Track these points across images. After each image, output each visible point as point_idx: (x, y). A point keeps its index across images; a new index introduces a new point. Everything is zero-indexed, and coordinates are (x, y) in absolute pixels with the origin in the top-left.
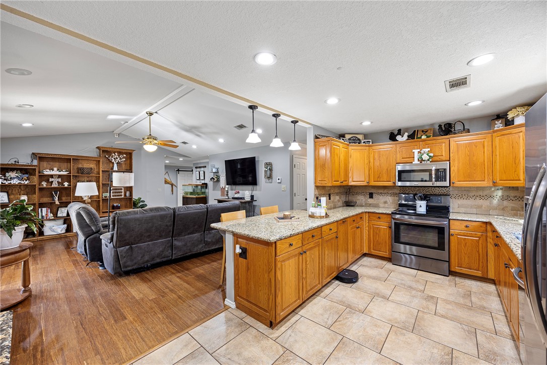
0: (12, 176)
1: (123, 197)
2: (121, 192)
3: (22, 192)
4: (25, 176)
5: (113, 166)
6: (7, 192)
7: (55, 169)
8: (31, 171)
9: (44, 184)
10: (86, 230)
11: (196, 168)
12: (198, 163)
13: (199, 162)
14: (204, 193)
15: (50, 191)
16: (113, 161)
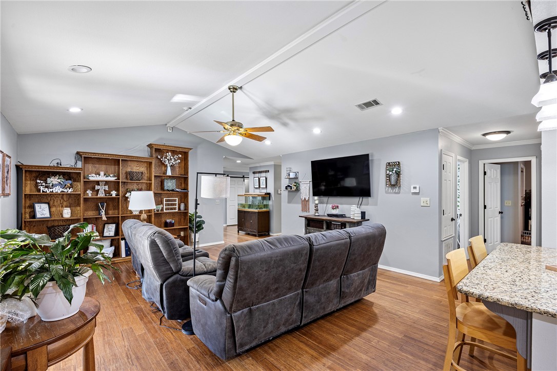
0: (54, 183)
1: (177, 210)
2: (175, 204)
3: (65, 204)
4: (68, 183)
5: (166, 170)
6: (49, 204)
7: (102, 173)
8: (75, 176)
9: (90, 193)
10: (163, 269)
11: (254, 173)
12: (256, 167)
13: (258, 165)
14: (266, 206)
15: (96, 203)
16: (167, 163)
